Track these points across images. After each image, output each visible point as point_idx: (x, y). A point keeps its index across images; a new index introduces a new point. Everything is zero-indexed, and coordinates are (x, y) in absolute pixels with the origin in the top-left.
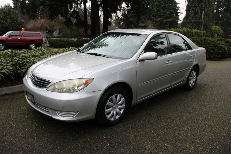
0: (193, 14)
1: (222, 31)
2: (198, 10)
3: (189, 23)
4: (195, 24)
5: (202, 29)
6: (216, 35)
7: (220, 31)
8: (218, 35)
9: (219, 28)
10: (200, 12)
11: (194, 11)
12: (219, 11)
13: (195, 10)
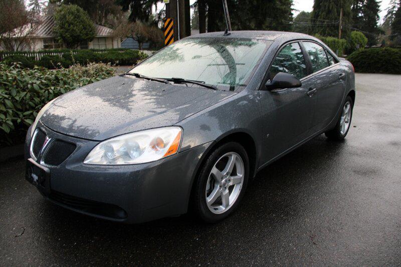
0: (324, 13)
1: (366, 39)
2: (332, 7)
3: (318, 27)
4: (327, 29)
5: (340, 37)
6: (359, 45)
7: (364, 39)
8: (361, 46)
9: (362, 34)
10: (335, 10)
11: (327, 8)
12: (357, 6)
13: (329, 7)
